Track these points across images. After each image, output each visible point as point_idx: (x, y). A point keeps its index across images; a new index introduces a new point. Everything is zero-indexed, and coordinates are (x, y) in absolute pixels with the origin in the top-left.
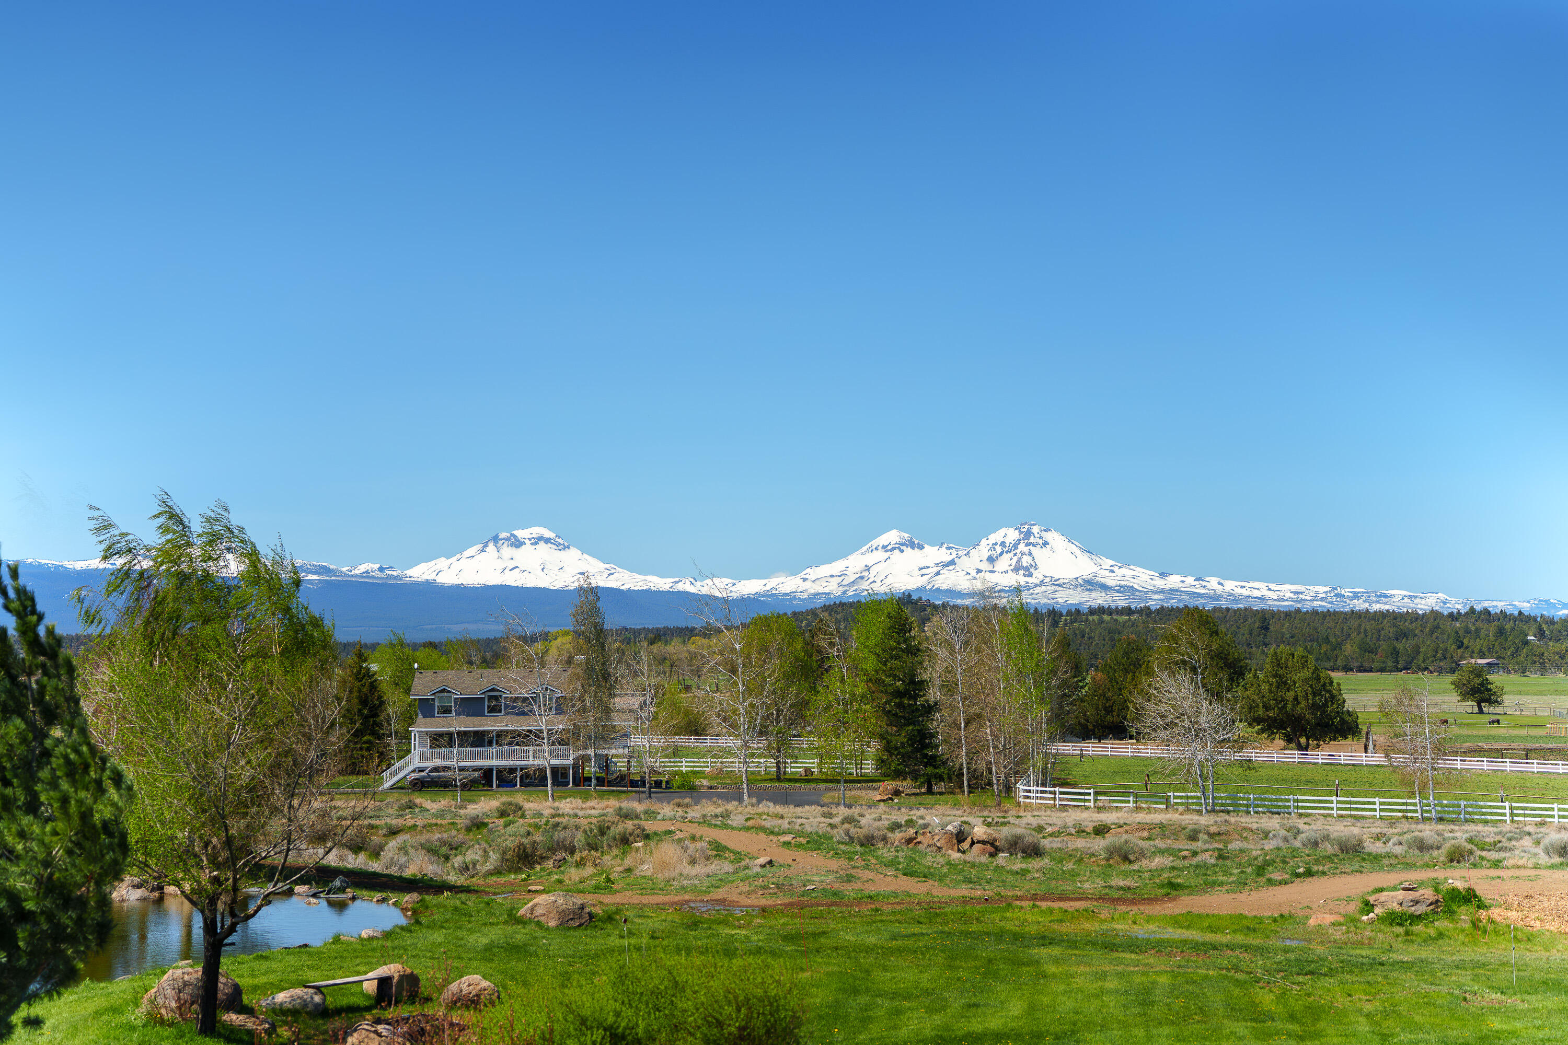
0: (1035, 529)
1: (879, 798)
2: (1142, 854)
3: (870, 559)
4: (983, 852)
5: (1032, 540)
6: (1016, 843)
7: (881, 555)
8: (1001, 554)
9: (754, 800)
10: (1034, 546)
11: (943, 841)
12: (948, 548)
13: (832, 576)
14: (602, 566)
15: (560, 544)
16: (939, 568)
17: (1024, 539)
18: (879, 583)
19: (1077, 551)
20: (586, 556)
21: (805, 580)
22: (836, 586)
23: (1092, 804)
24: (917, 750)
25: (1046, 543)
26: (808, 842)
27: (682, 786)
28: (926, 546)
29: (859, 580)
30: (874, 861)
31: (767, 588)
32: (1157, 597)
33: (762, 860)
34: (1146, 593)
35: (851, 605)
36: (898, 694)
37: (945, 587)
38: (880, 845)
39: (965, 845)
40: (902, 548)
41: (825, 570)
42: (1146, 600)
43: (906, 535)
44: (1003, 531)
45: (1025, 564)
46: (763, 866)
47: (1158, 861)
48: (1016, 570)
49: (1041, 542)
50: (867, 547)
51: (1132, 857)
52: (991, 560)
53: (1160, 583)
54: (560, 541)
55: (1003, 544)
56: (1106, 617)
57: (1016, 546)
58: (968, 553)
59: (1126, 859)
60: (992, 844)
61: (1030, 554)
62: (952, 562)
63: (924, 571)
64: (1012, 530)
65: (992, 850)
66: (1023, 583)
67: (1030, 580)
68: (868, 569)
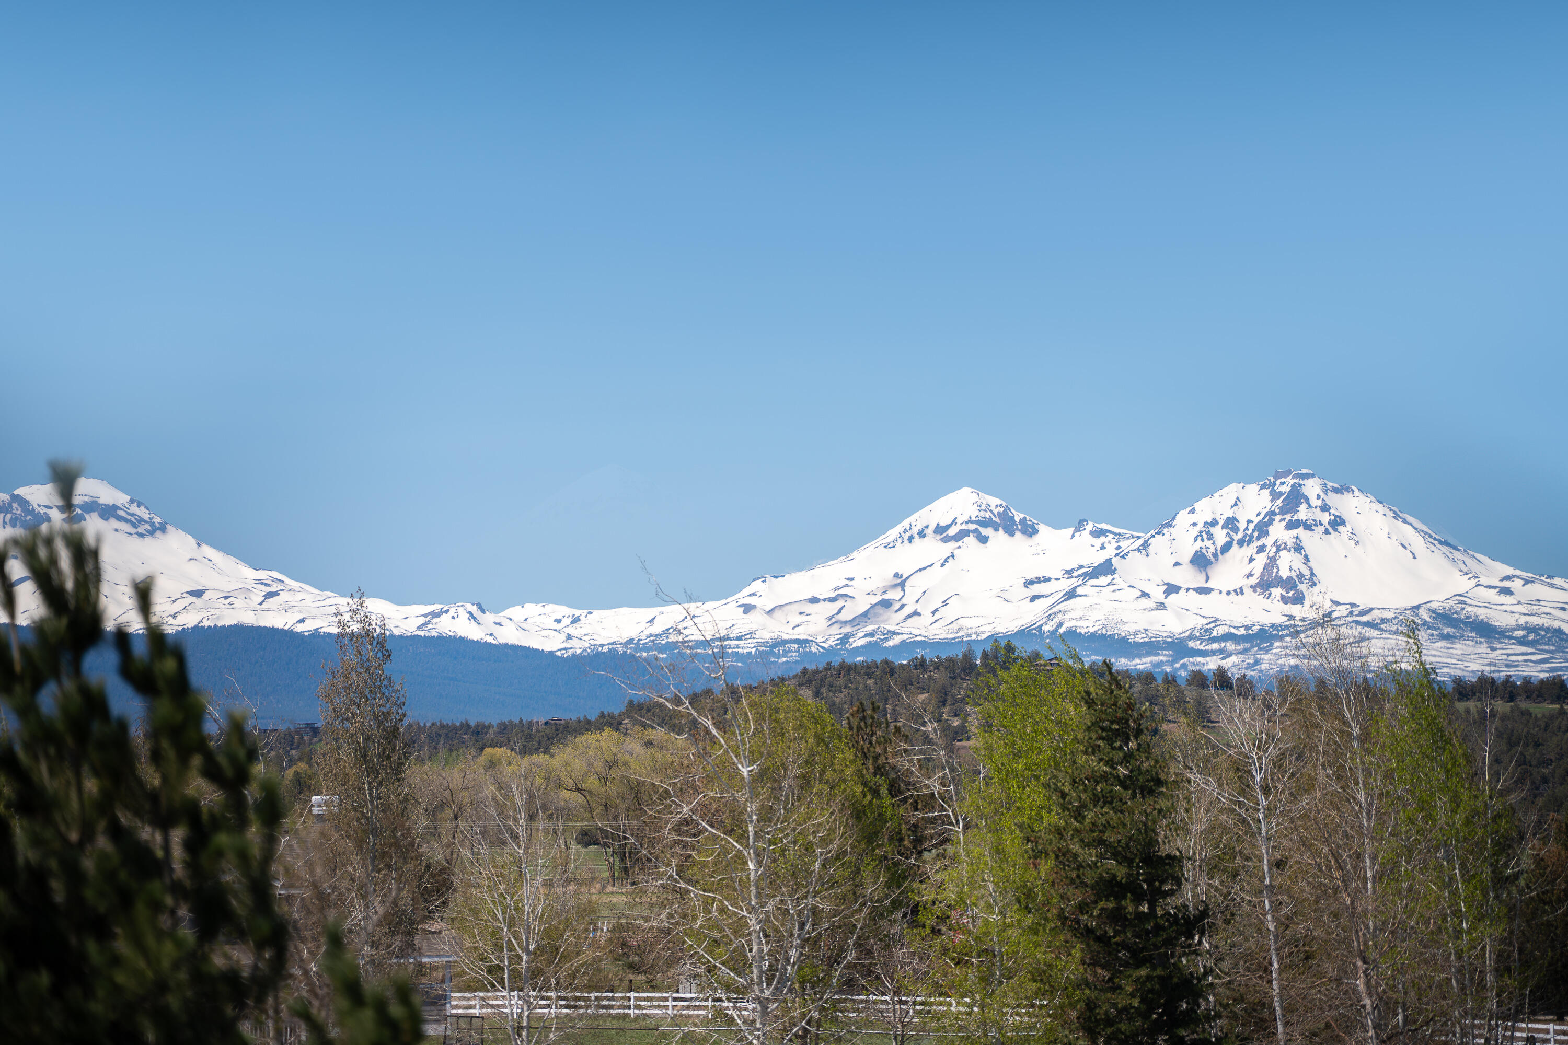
0: (1312, 488)
3: (905, 558)
5: (1303, 513)
7: (934, 549)
8: (1227, 547)
10: (1308, 527)
12: (1097, 533)
13: (814, 600)
14: (251, 574)
15: (141, 521)
16: (1074, 582)
17: (1283, 511)
18: (927, 618)
19: (1418, 543)
20: (208, 550)
21: (748, 609)
22: (824, 624)
25: (1337, 523)
28: (1042, 528)
29: (880, 610)
31: (657, 629)
35: (868, 670)
37: (1088, 626)
40: (984, 531)
41: (797, 584)
43: (994, 501)
44: (1231, 491)
45: (1284, 573)
48: (1265, 585)
49: (1326, 518)
50: (899, 529)
52: (1201, 561)
54: (142, 513)
55: (1231, 524)
57: (1262, 529)
58: (1146, 545)
61: (1298, 548)
62: (1106, 568)
63: (1037, 589)
64: (1254, 488)
66: (1280, 619)
67: (1296, 610)
68: (901, 582)
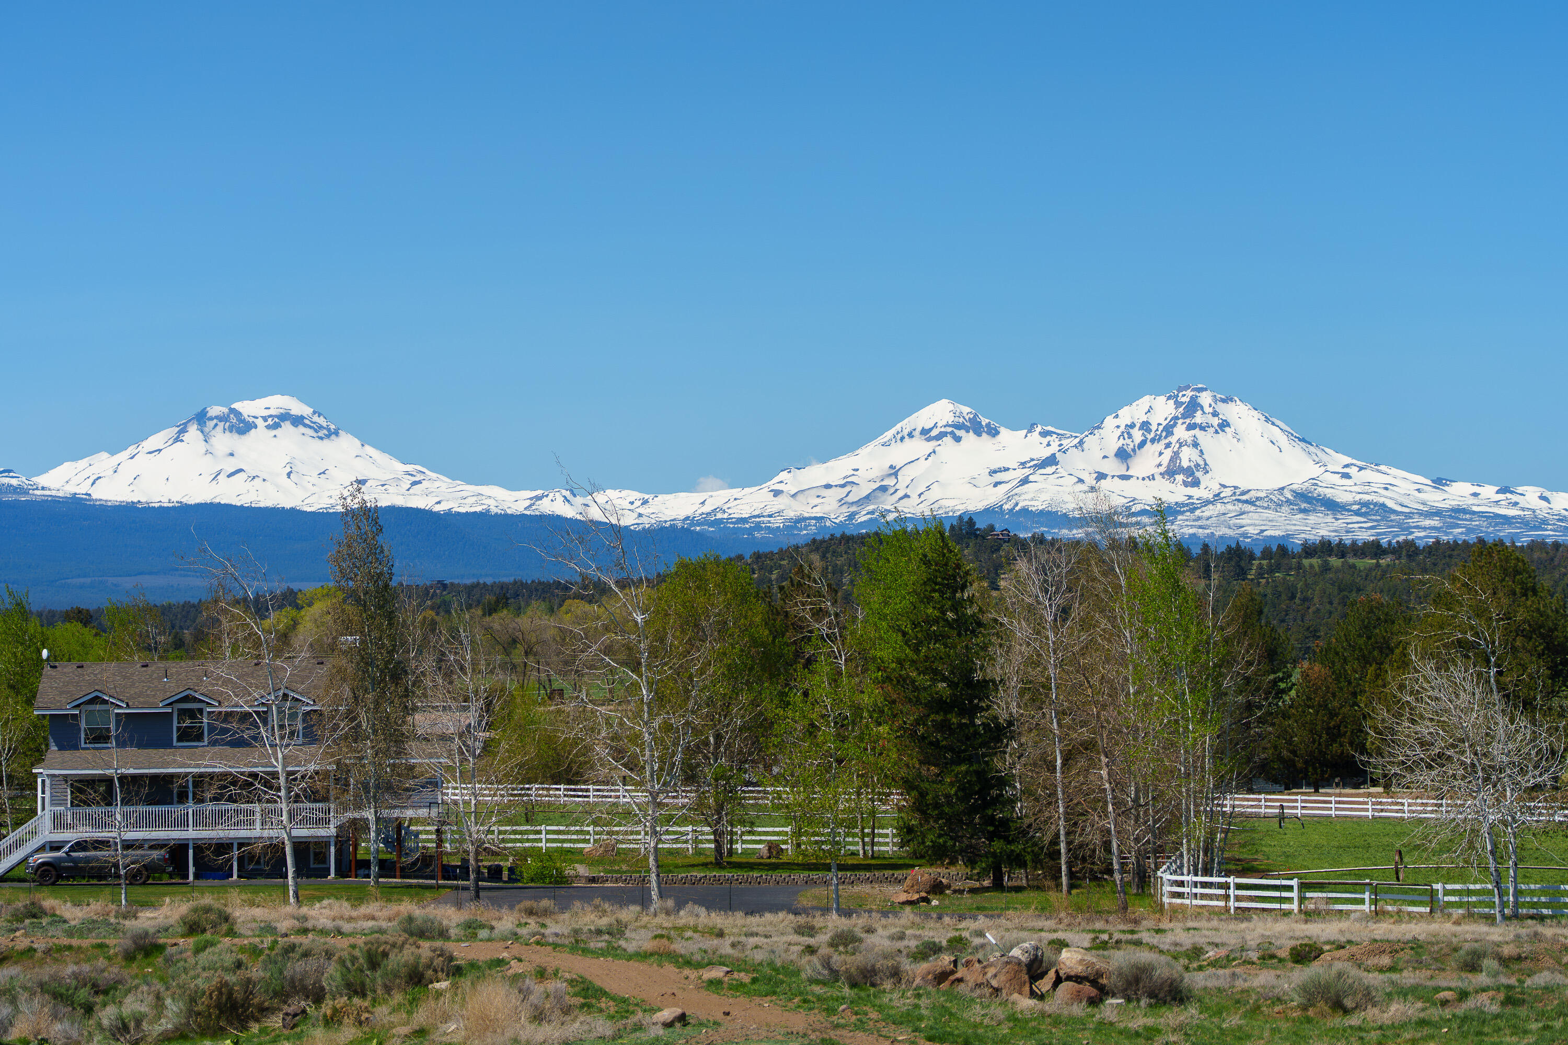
0: (1205, 399)
1: (903, 897)
2: (1368, 997)
3: (899, 454)
4: (1077, 997)
5: (1199, 418)
6: (1136, 980)
7: (919, 447)
8: (1142, 444)
9: (670, 903)
10: (1202, 428)
11: (1002, 978)
12: (1044, 434)
13: (828, 486)
14: (400, 467)
15: (321, 427)
16: (1027, 472)
17: (1184, 416)
18: (914, 500)
19: (1282, 439)
20: (369, 450)
21: (777, 493)
22: (835, 505)
23: (1295, 906)
24: (973, 810)
25: (1224, 425)
26: (754, 981)
27: (540, 876)
28: (1003, 430)
29: (879, 494)
30: (874, 1015)
31: (707, 508)
32: (1428, 523)
33: (667, 1014)
34: (1409, 515)
35: (861, 540)
36: (939, 705)
37: (1038, 505)
38: (888, 985)
39: (1045, 985)
40: (959, 433)
41: (816, 474)
42: (1408, 529)
43: (966, 410)
44: (1145, 401)
45: (1185, 464)
46: (668, 1025)
47: (1396, 1010)
48: (1170, 472)
49: (1215, 421)
50: (893, 431)
51: (1348, 1003)
53: (1436, 498)
54: (321, 421)
55: (1145, 426)
56: (1335, 561)
57: (1169, 430)
58: (1081, 443)
59: (1338, 1006)
60: (1094, 982)
61: (1196, 445)
62: (1051, 461)
63: (998, 477)
64: (1162, 399)
65: (1093, 992)
66: (1181, 499)
67: (1195, 492)
68: (894, 472)
